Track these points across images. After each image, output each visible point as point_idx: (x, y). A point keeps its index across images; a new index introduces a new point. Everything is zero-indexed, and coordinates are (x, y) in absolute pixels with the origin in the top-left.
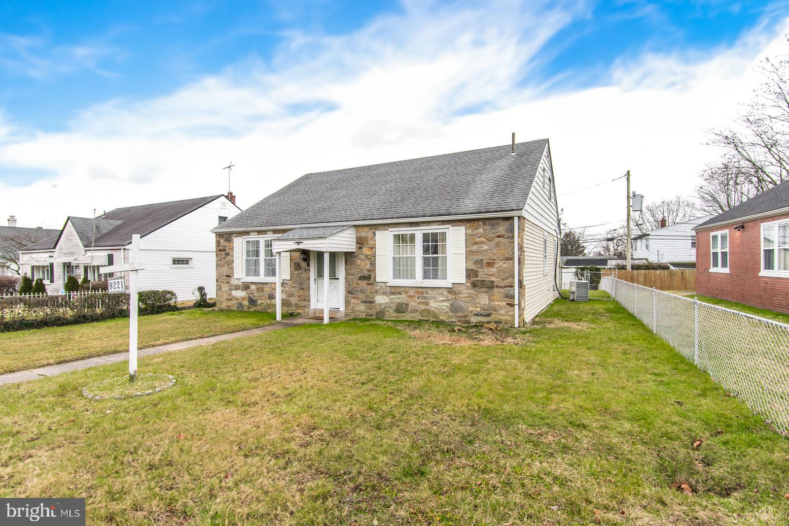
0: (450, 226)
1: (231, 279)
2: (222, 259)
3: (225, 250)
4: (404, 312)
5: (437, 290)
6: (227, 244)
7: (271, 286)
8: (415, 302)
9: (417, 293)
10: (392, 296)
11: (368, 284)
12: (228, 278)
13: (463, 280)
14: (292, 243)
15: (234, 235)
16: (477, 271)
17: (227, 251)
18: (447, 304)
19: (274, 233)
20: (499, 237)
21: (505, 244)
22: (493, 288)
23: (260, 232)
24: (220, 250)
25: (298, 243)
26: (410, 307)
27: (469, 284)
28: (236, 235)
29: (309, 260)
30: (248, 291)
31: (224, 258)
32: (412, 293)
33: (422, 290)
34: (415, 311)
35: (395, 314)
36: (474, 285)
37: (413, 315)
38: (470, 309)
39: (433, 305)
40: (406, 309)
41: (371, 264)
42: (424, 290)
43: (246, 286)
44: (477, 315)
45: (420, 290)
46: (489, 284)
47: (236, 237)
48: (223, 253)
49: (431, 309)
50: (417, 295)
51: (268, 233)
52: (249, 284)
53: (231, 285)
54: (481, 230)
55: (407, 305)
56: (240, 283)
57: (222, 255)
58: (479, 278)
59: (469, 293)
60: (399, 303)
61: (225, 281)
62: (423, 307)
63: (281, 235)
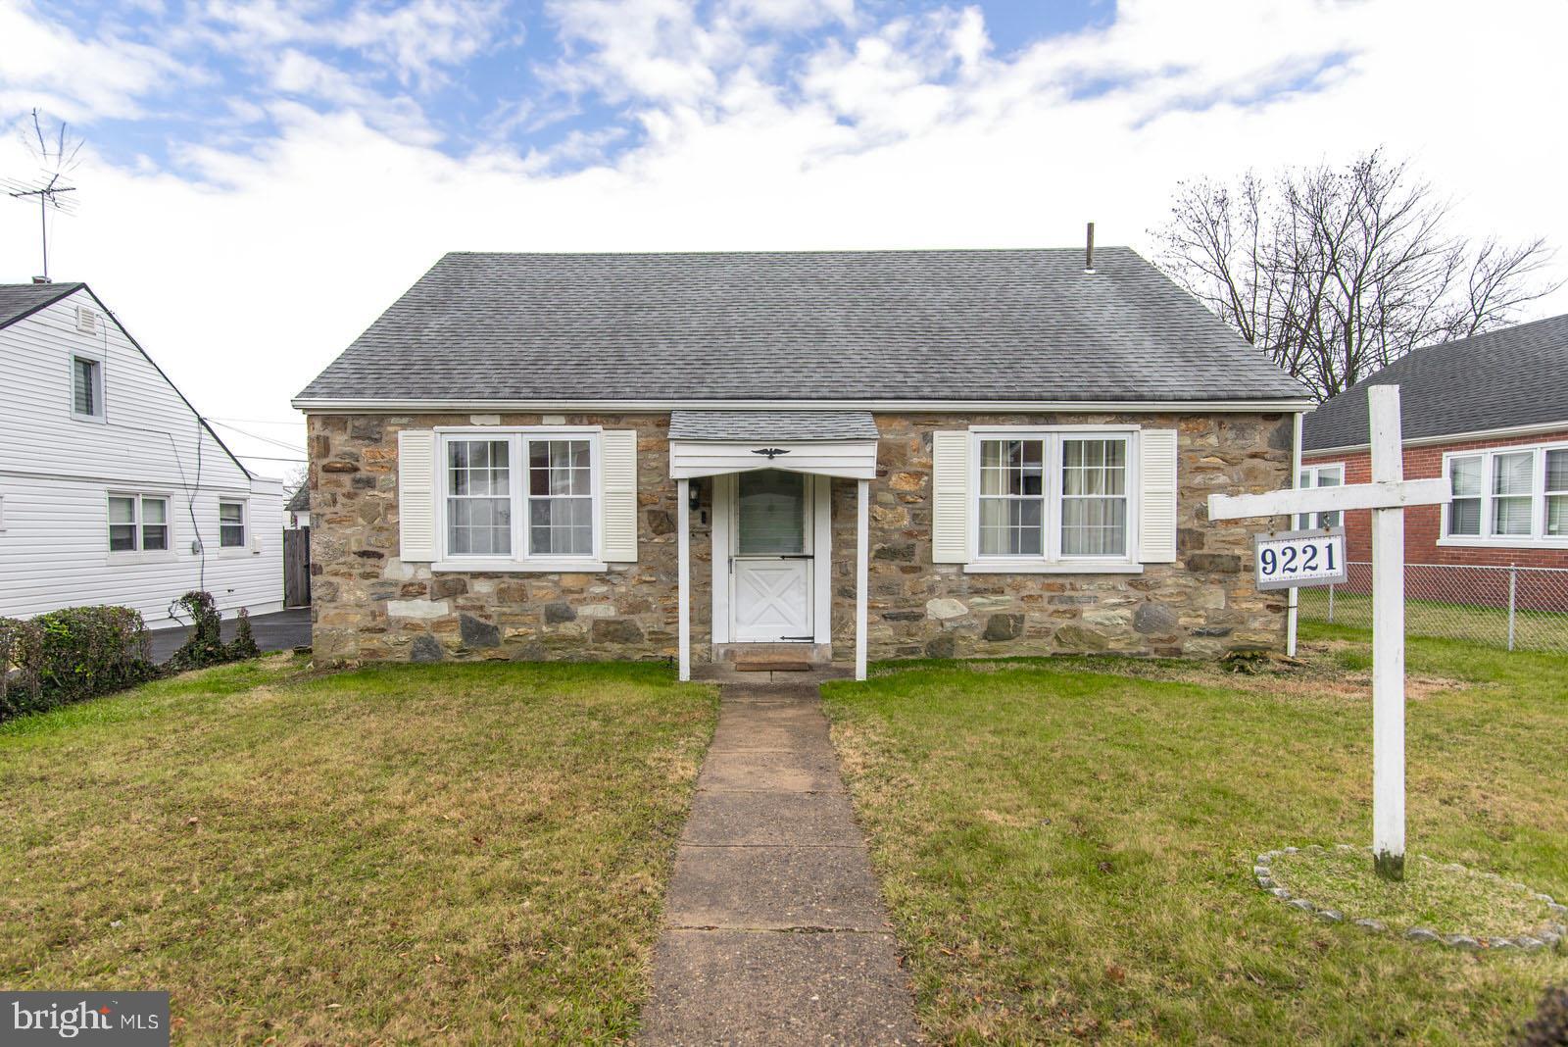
0: (1137, 427)
1: (382, 562)
2: (341, 499)
3: (356, 469)
4: (1010, 638)
5: (1101, 581)
6: (364, 450)
7: (556, 583)
8: (1042, 610)
9: (1048, 588)
10: (978, 600)
11: (904, 570)
12: (372, 561)
13: (1170, 555)
14: (747, 451)
15: (393, 420)
16: (1202, 535)
17: (363, 474)
18: (1127, 613)
19: (571, 422)
20: (1254, 456)
21: (1268, 473)
22: (1236, 571)
23: (509, 417)
24: (327, 469)
25: (771, 454)
26: (1027, 625)
27: (1181, 565)
28: (405, 420)
29: (710, 506)
30: (461, 601)
31: (349, 496)
32: (1033, 589)
33: (1060, 581)
34: (1040, 633)
35: (983, 645)
36: (1193, 566)
37: (1034, 643)
38: (1182, 621)
39: (1090, 615)
40: (1018, 630)
41: (915, 517)
42: (1067, 582)
43: (450, 586)
44: (1199, 634)
45: (1058, 584)
46: (1230, 565)
47: (404, 427)
48: (346, 479)
49: (1083, 626)
50: (1047, 594)
51: (546, 420)
52: (466, 578)
53: (383, 584)
54: (1213, 440)
55: (1020, 619)
56: (424, 575)
57: (339, 484)
58: (1206, 551)
59: (1178, 585)
60: (996, 616)
61: (355, 571)
62: (1064, 623)
63: (599, 428)
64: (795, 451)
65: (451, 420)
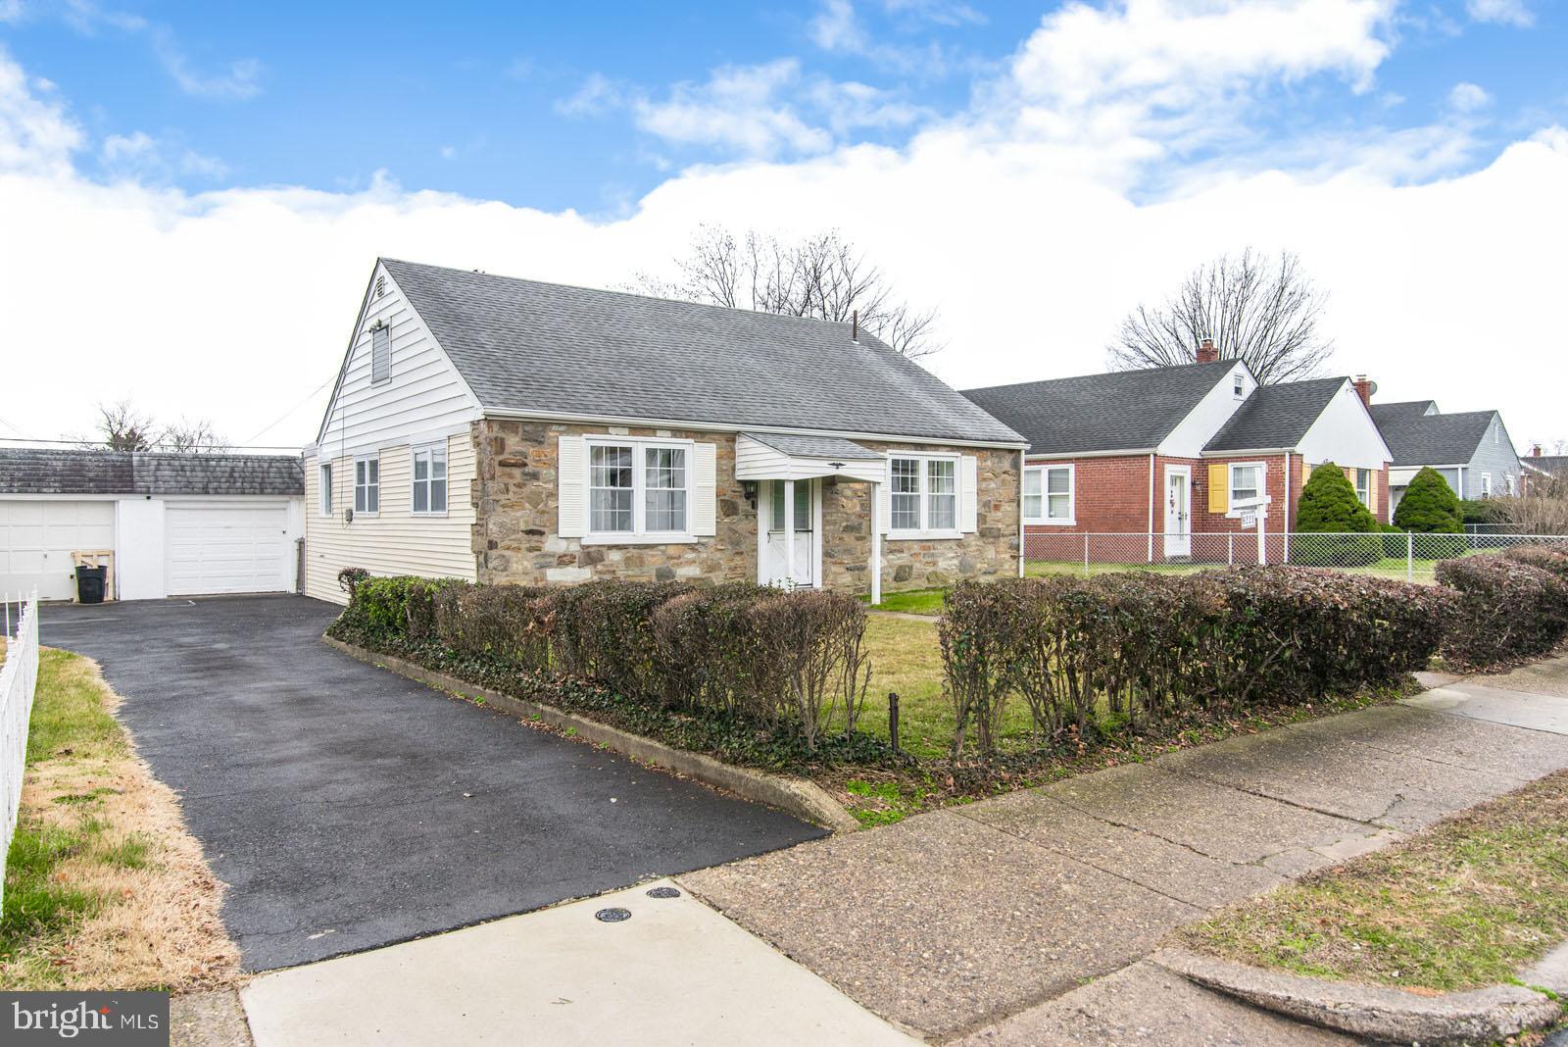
0: (958, 454)
1: (543, 539)
2: (512, 488)
3: (525, 465)
4: (907, 580)
5: (945, 544)
6: (531, 450)
7: (663, 552)
8: (920, 561)
9: (923, 548)
10: (891, 556)
11: (858, 539)
12: (536, 537)
13: (974, 528)
15: (554, 427)
16: (986, 516)
17: (529, 469)
18: (956, 562)
19: (674, 436)
20: (1004, 473)
21: (1009, 482)
22: (999, 537)
23: (635, 430)
24: (502, 464)
26: (914, 571)
27: (978, 534)
28: (563, 428)
29: (756, 497)
30: (599, 567)
31: (519, 486)
32: (916, 548)
33: (928, 544)
34: (919, 576)
35: (894, 584)
36: (983, 534)
37: (916, 581)
38: (979, 566)
39: (942, 564)
40: (910, 574)
41: (862, 505)
42: (930, 544)
43: (591, 556)
44: (985, 573)
45: (927, 544)
46: (996, 533)
47: (561, 433)
48: (517, 472)
49: (939, 570)
50: (922, 552)
51: (659, 433)
52: (604, 550)
53: (544, 556)
54: (989, 463)
55: (911, 568)
56: (574, 548)
57: (511, 476)
58: (987, 526)
59: (977, 545)
60: (901, 567)
61: (524, 546)
62: (930, 569)
63: (692, 441)
64: (849, 464)
65: (595, 429)
